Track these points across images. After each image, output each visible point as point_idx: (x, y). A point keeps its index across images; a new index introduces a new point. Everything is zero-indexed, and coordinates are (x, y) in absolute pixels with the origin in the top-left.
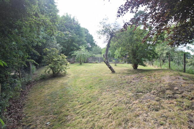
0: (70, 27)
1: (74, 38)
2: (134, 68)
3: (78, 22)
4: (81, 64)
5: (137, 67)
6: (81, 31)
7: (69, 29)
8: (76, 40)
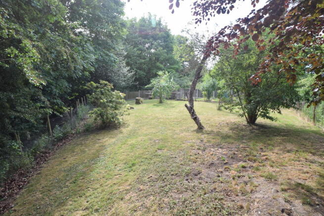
0: (152, 37)
1: (159, 55)
2: (248, 122)
3: (166, 26)
4: (161, 102)
5: (256, 119)
6: (171, 43)
7: (151, 40)
8: (162, 58)
